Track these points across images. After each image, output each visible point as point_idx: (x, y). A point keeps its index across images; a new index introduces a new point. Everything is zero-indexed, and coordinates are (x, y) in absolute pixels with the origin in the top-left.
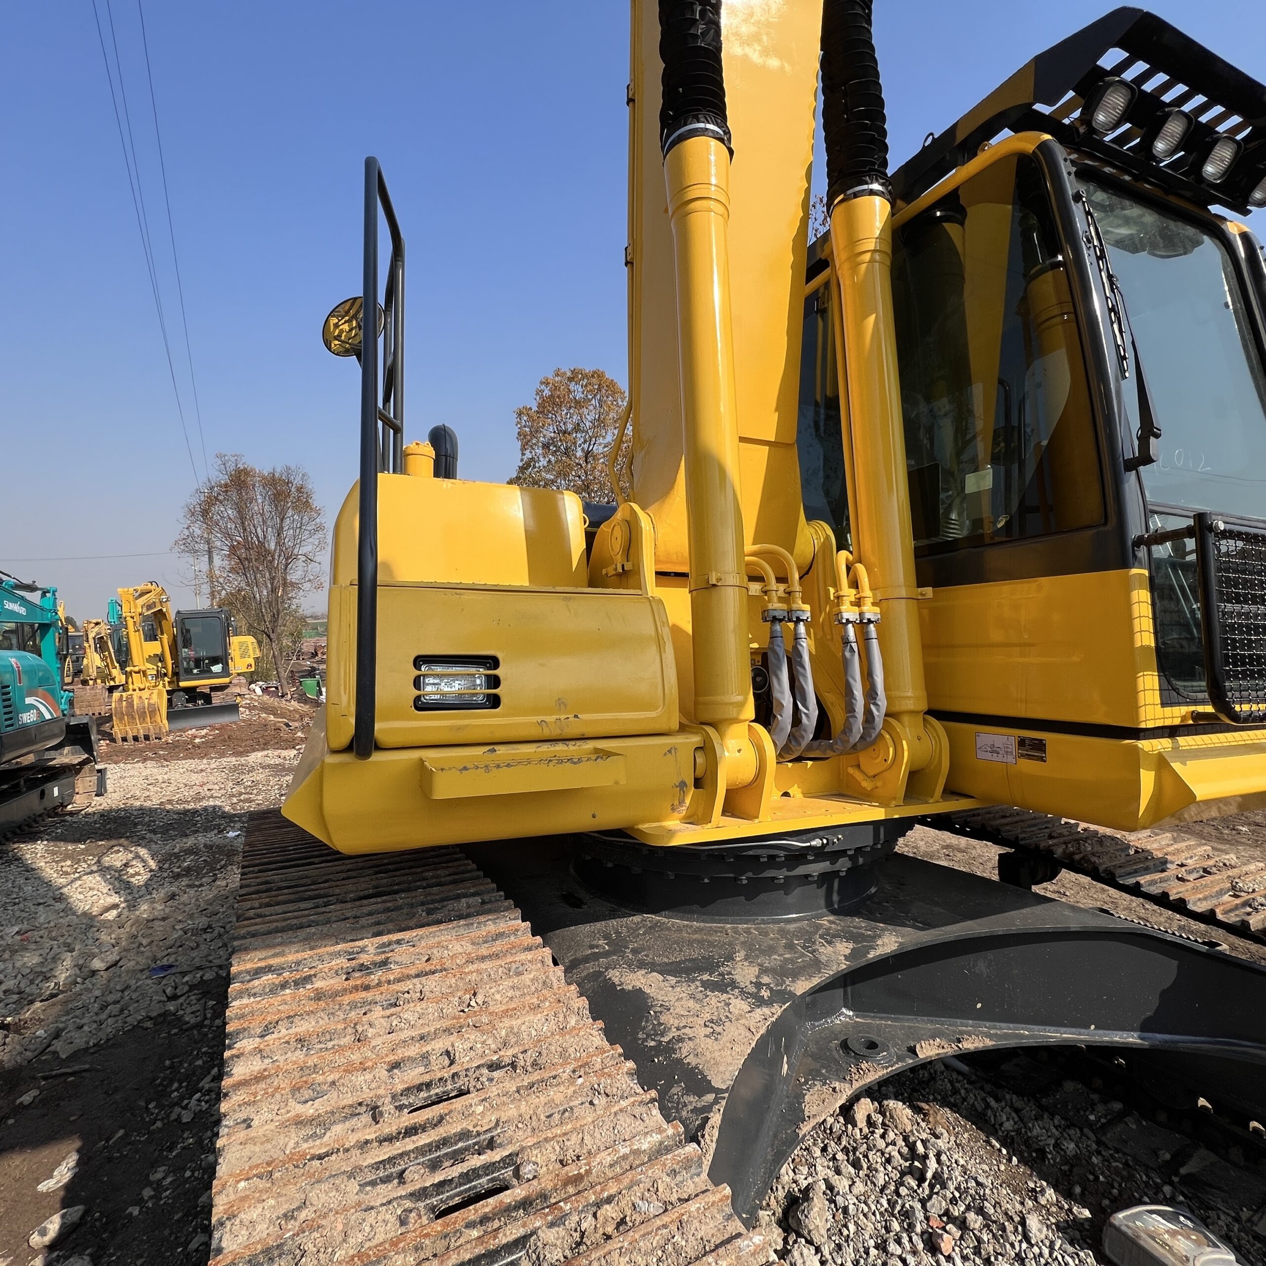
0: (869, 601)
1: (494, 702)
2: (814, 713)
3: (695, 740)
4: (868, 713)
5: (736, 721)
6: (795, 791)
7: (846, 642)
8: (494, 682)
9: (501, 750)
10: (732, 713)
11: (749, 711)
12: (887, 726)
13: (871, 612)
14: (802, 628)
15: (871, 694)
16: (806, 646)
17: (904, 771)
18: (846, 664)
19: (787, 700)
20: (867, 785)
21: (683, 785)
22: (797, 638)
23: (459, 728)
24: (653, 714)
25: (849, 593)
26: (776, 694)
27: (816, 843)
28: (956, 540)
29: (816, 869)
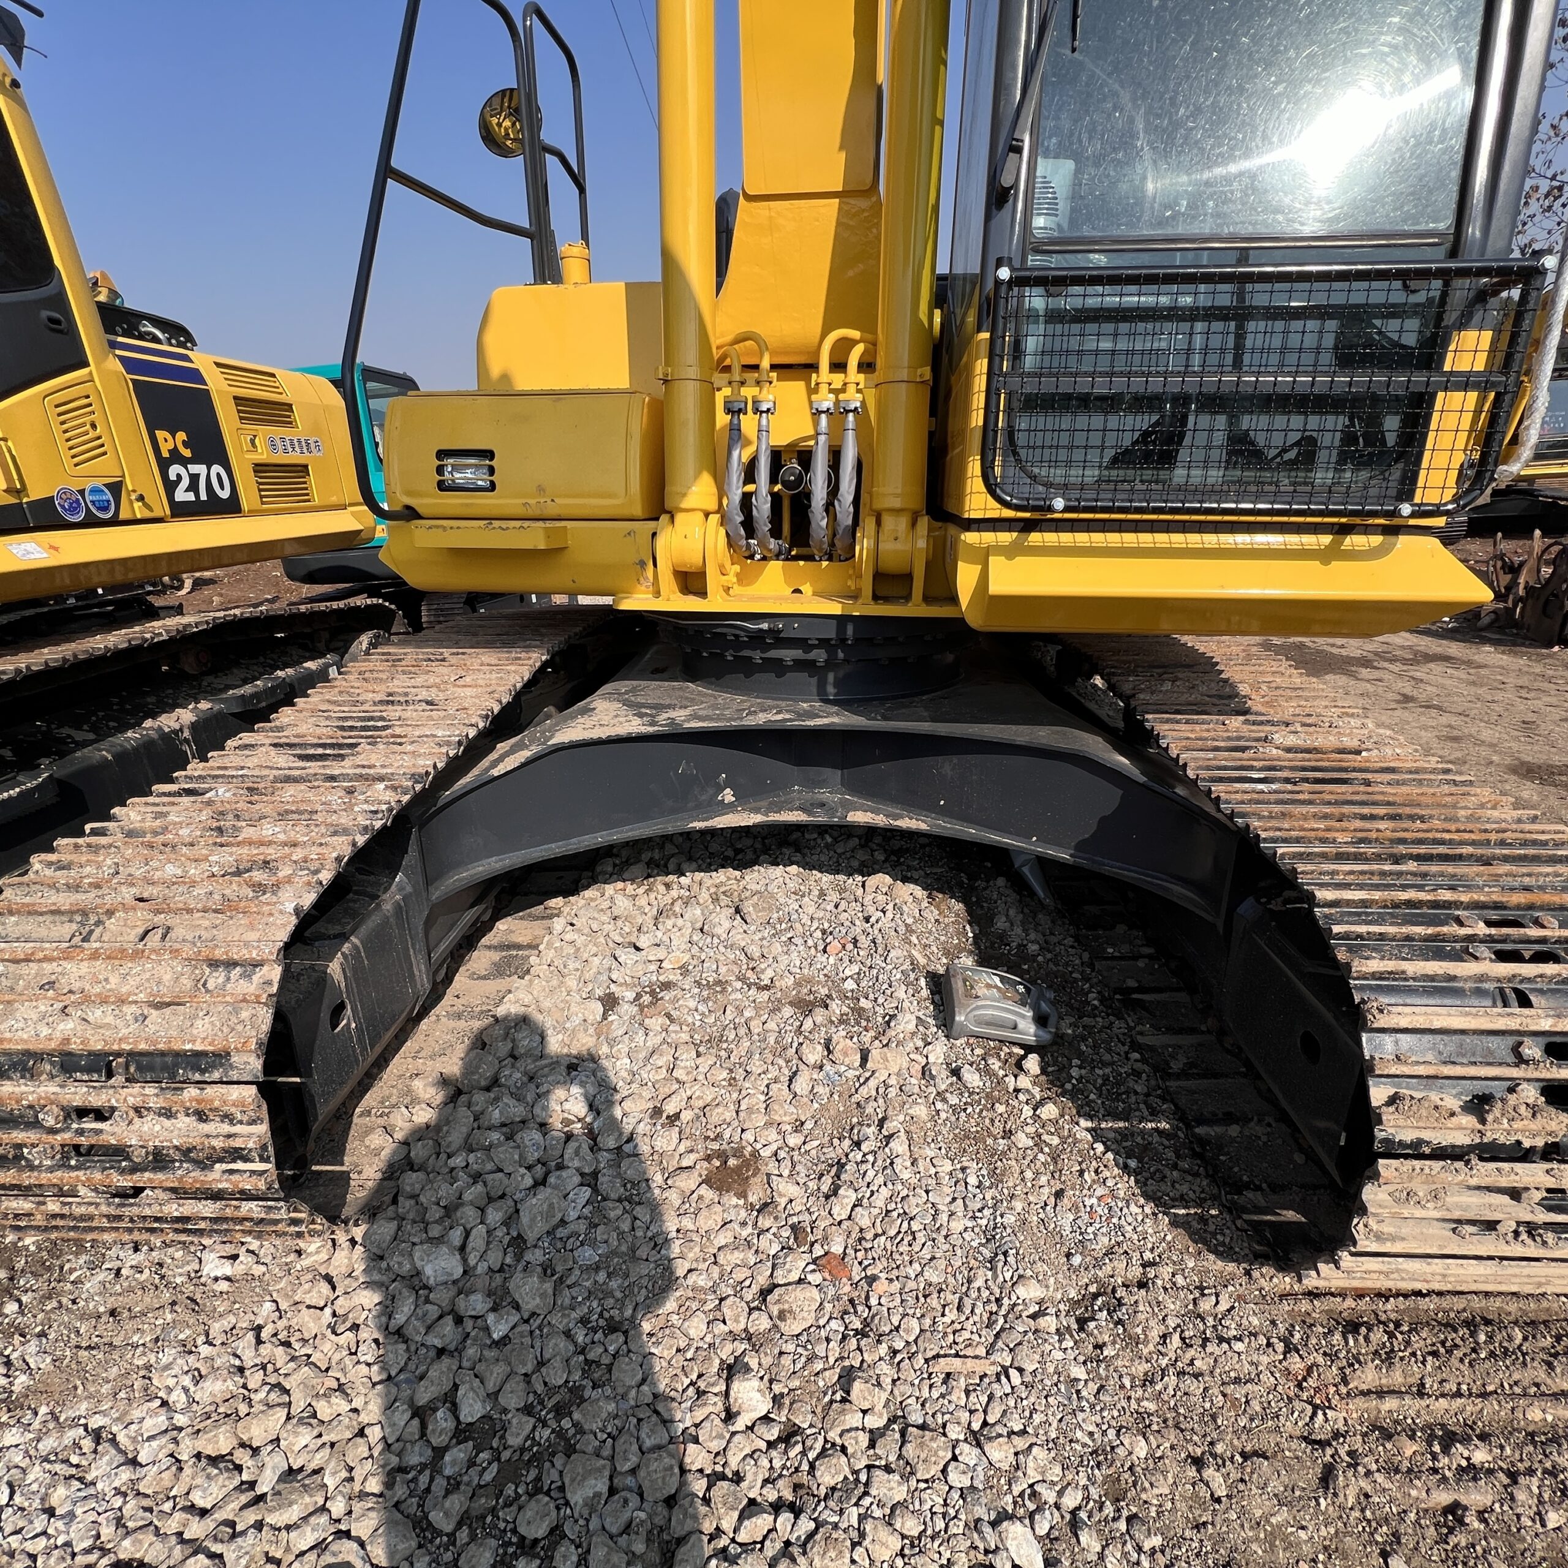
0: (853, 387)
1: (493, 487)
3: (653, 525)
5: (681, 509)
8: (491, 471)
9: (496, 524)
10: (677, 502)
14: (764, 419)
21: (642, 563)
22: (760, 430)
23: (467, 505)
24: (617, 501)
25: (830, 380)
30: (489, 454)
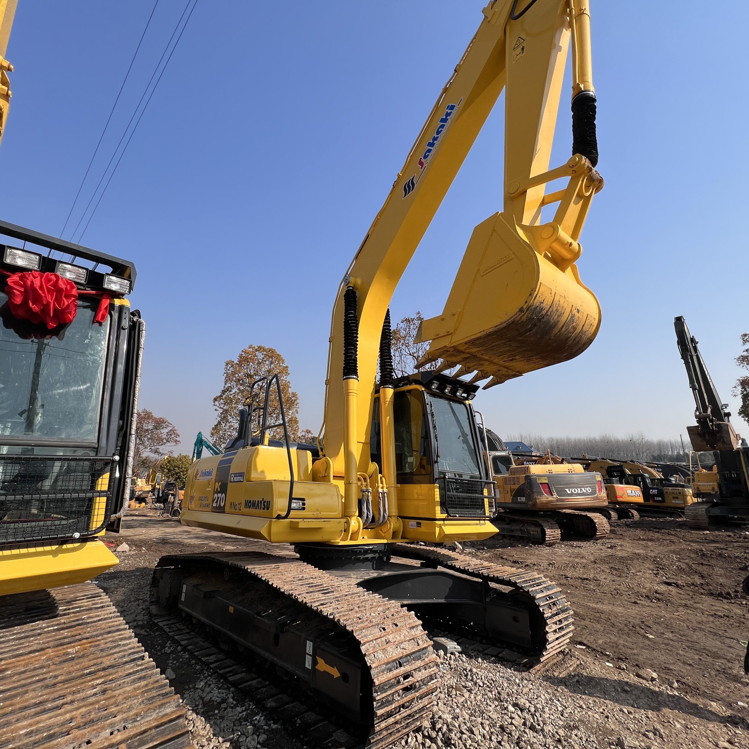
0: (385, 488)
1: (304, 509)
2: (372, 515)
3: (345, 520)
4: (384, 515)
5: (354, 516)
6: (366, 537)
7: (379, 497)
8: (304, 504)
9: (305, 520)
10: (353, 514)
11: (357, 514)
12: (388, 519)
13: (385, 490)
14: (369, 493)
15: (385, 511)
16: (370, 498)
17: (391, 531)
18: (379, 503)
19: (366, 511)
20: (383, 535)
21: (342, 531)
22: (368, 496)
23: (297, 514)
24: (336, 513)
25: (381, 485)
26: (363, 510)
27: (371, 547)
28: (407, 473)
29: (370, 556)
30: (303, 500)
